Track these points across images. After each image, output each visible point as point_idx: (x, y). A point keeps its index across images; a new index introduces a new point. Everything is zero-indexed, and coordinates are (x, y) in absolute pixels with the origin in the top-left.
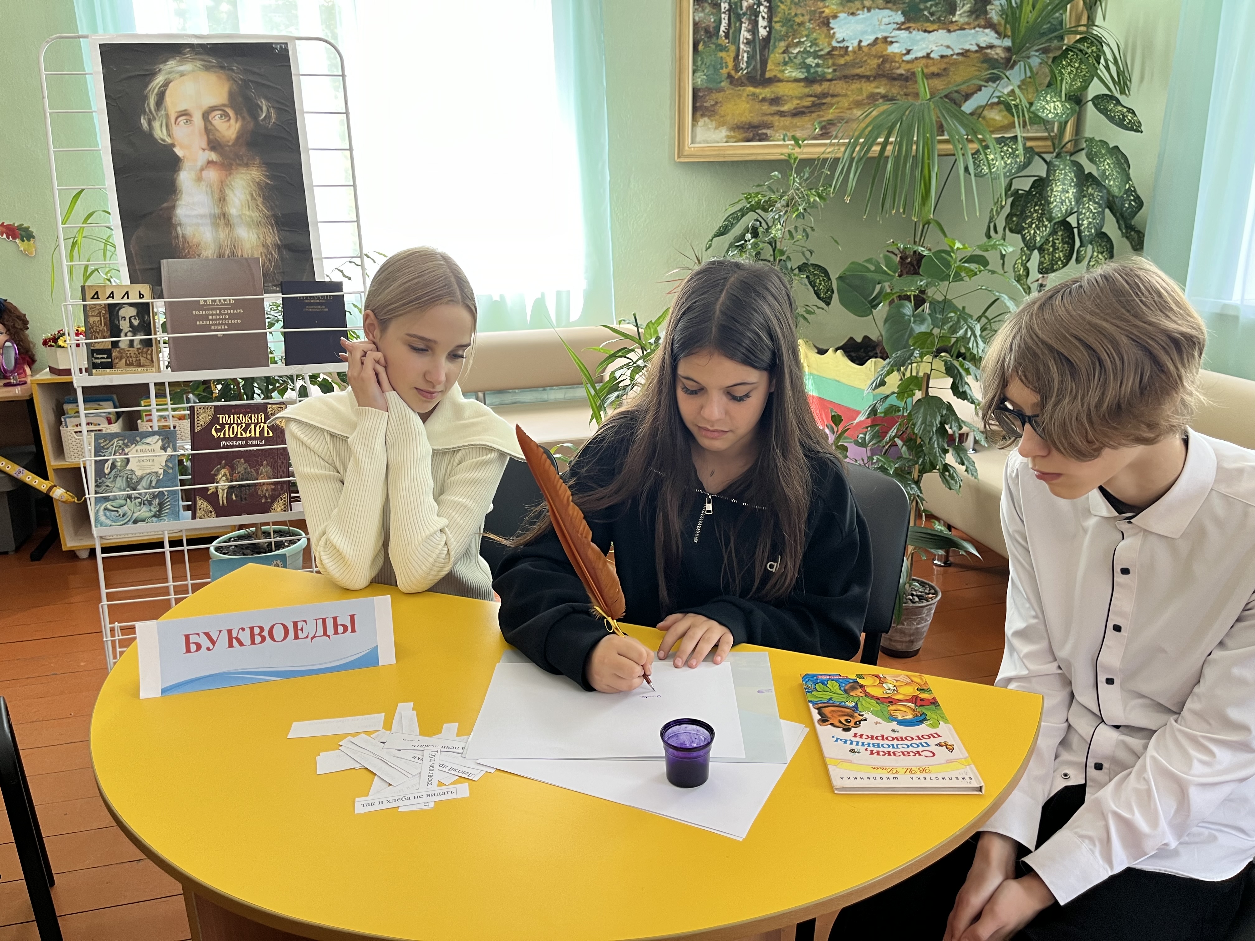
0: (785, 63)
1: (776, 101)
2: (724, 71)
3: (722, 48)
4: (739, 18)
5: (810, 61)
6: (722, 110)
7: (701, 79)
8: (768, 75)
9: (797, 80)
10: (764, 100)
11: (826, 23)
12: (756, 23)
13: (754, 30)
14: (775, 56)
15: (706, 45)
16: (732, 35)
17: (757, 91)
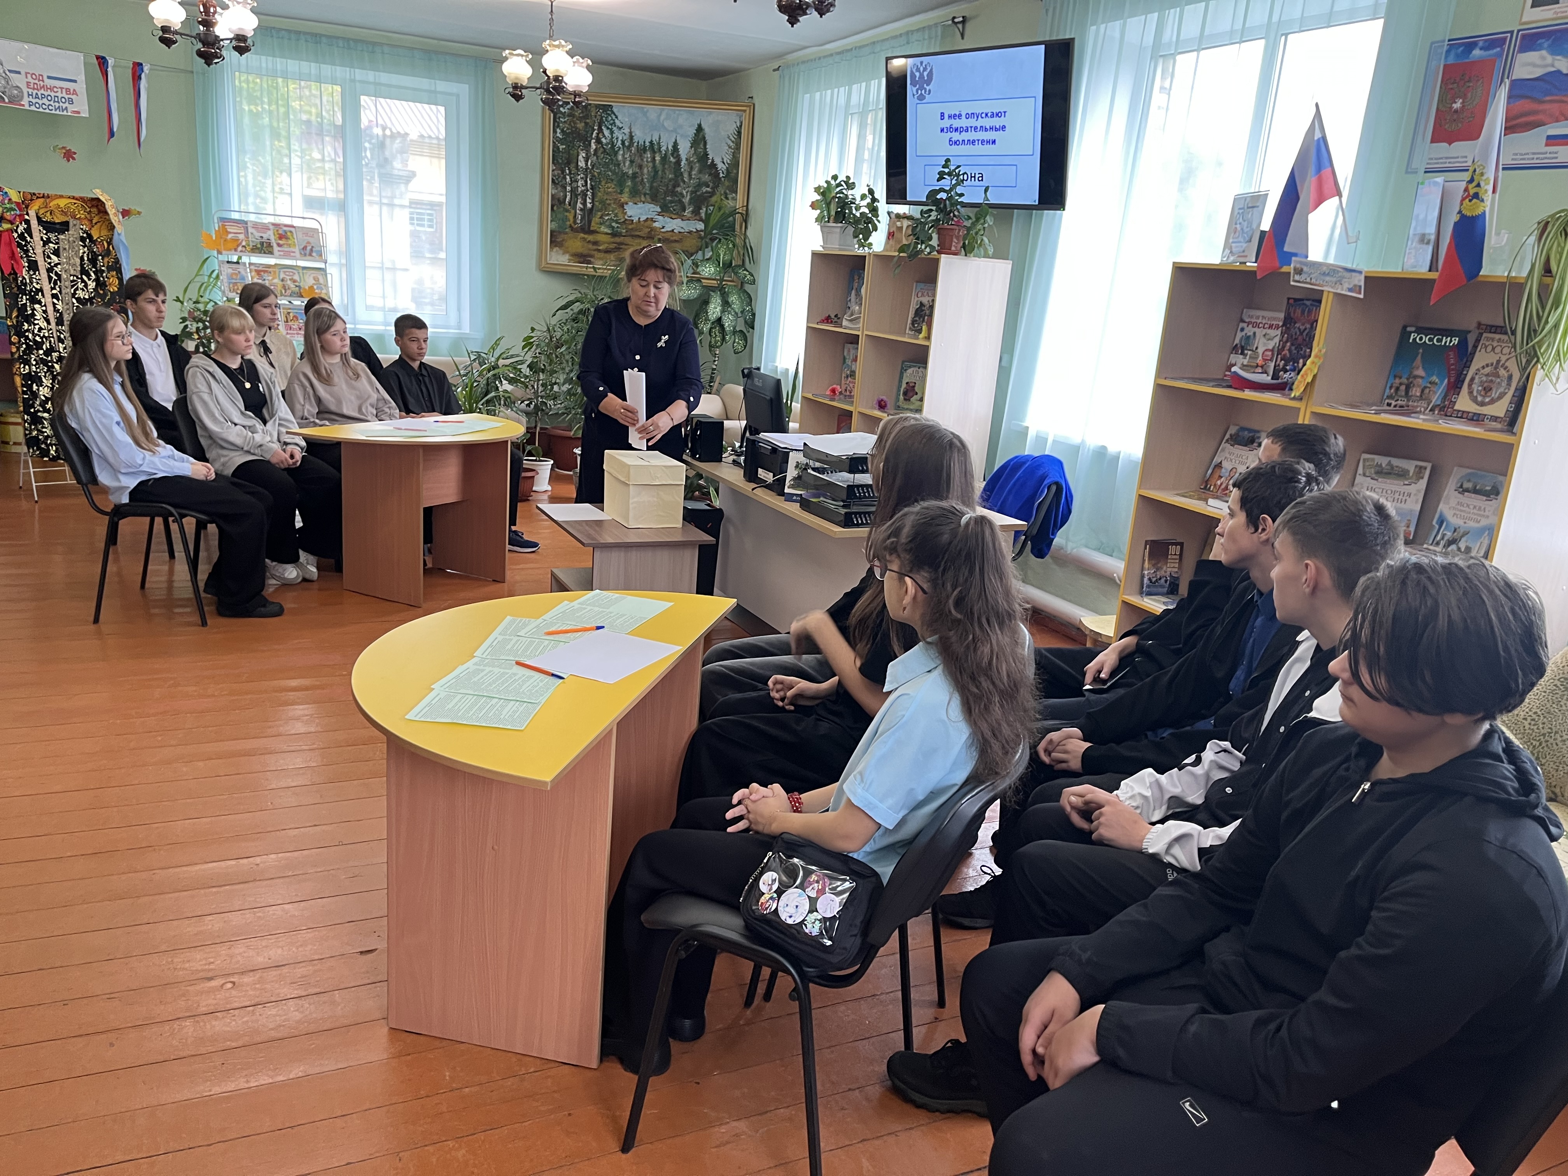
0: (601, 224)
1: (595, 243)
2: (568, 223)
3: (567, 211)
4: (576, 196)
5: (614, 224)
6: (567, 244)
7: (554, 225)
8: (592, 229)
9: (607, 234)
10: (589, 242)
11: (622, 206)
12: (585, 201)
13: (584, 203)
14: (596, 220)
15: (558, 208)
16: (573, 204)
17: (586, 236)
